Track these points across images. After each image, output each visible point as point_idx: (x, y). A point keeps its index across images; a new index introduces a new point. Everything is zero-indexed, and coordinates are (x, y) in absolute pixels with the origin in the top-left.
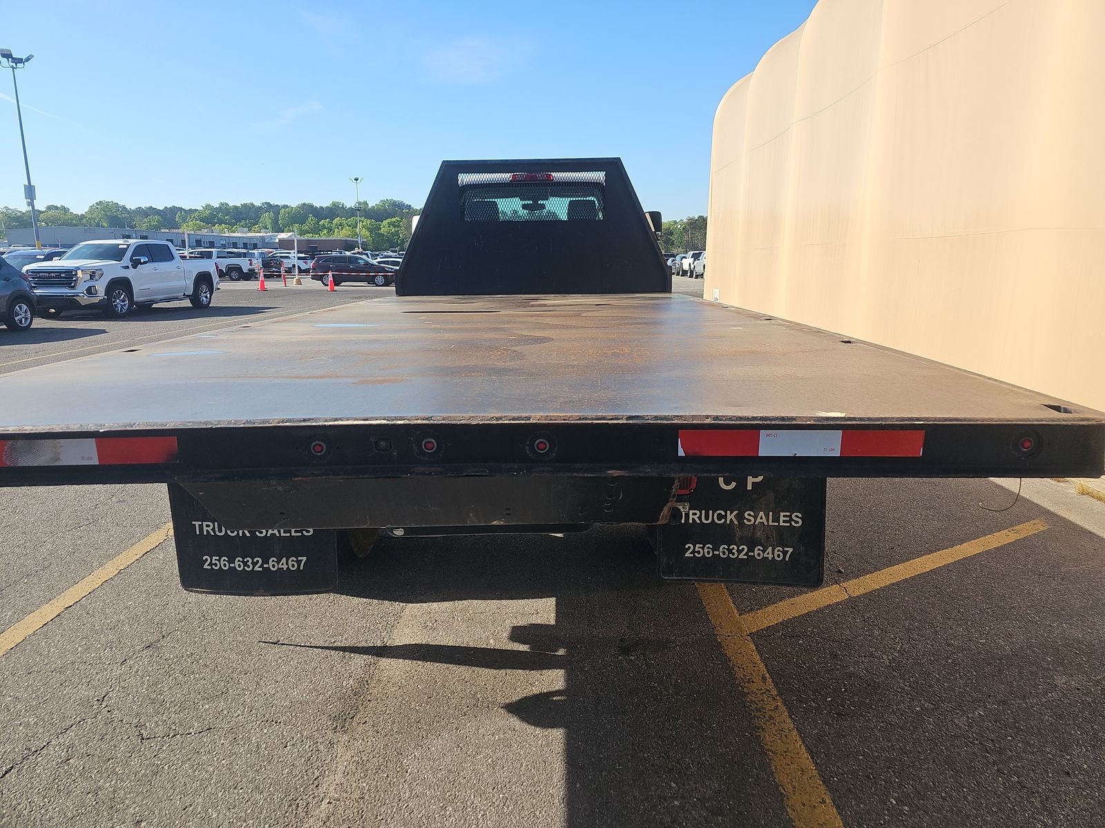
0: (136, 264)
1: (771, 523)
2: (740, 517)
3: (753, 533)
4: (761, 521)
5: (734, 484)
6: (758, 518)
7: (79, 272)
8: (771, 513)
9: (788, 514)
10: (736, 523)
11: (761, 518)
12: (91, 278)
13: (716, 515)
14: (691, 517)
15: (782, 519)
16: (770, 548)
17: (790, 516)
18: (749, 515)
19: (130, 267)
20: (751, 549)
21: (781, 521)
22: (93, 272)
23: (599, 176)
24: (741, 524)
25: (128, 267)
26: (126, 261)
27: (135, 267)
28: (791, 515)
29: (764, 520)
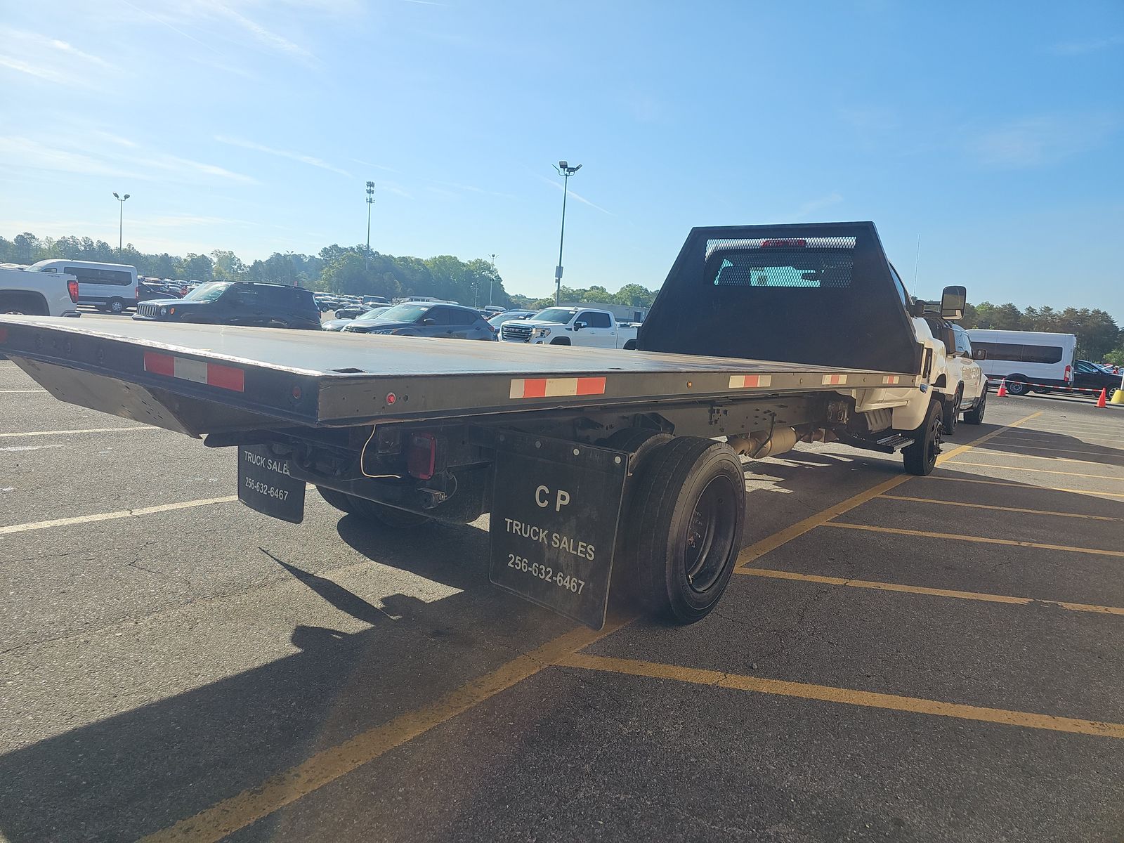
0: (577, 327)
1: (571, 551)
2: (549, 537)
3: (557, 558)
4: (564, 546)
5: (546, 502)
6: (563, 543)
7: (534, 330)
8: (572, 540)
9: (585, 545)
10: (546, 543)
11: (565, 544)
12: (541, 336)
13: (532, 530)
14: (514, 527)
15: (580, 549)
16: (569, 577)
17: (586, 548)
18: (556, 537)
19: (573, 329)
20: (555, 575)
21: (579, 551)
22: (544, 331)
23: (850, 241)
24: (550, 545)
25: (571, 329)
26: (571, 324)
27: (576, 330)
28: (587, 546)
29: (566, 546)
